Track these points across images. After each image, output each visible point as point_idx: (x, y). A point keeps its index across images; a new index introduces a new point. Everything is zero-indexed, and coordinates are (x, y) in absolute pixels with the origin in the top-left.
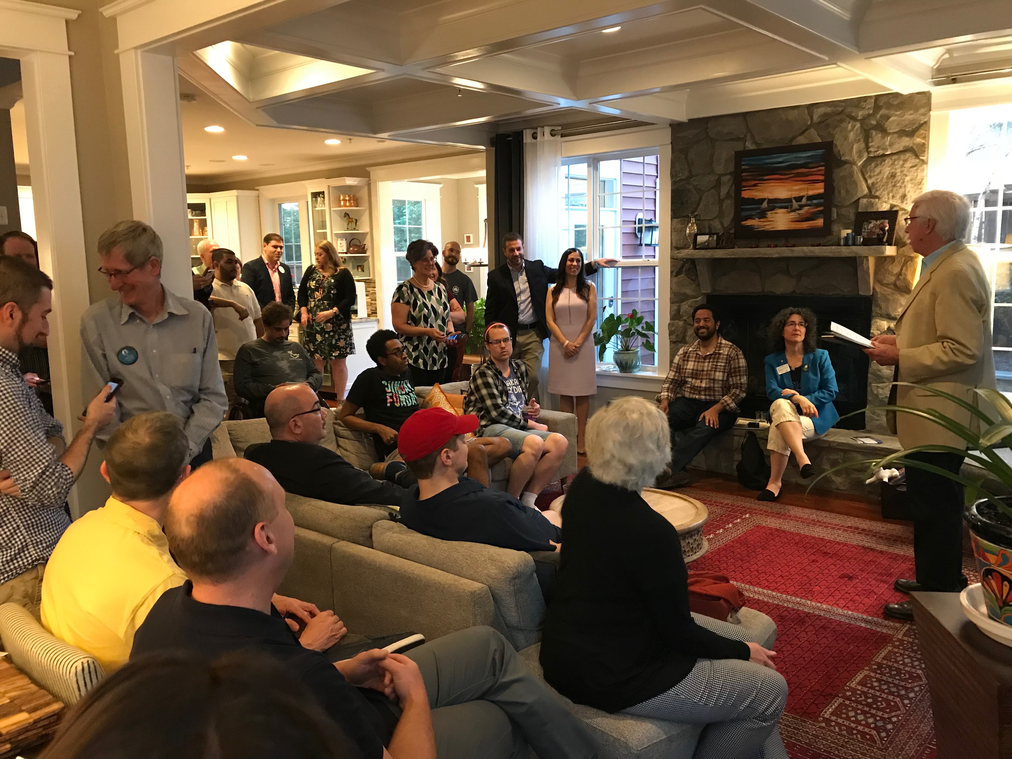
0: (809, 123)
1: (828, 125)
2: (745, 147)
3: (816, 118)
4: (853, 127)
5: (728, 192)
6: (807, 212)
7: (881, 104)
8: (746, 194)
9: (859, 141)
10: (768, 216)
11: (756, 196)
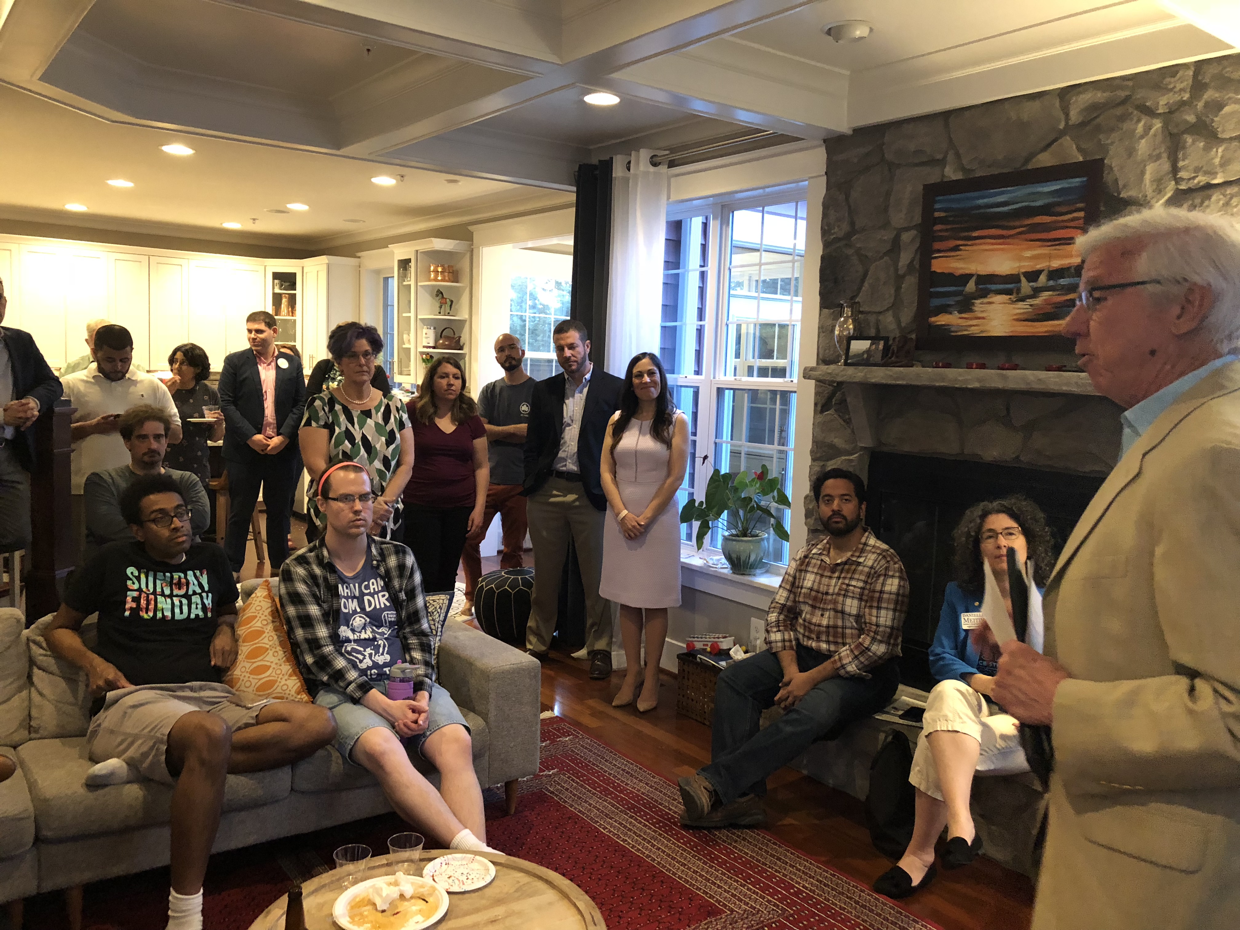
0: (1062, 126)
1: (1098, 129)
2: (943, 176)
3: (1075, 116)
4: (1147, 129)
5: (912, 262)
6: (1047, 302)
7: (1207, 80)
8: (940, 265)
9: (1158, 157)
10: (976, 309)
11: (957, 269)
